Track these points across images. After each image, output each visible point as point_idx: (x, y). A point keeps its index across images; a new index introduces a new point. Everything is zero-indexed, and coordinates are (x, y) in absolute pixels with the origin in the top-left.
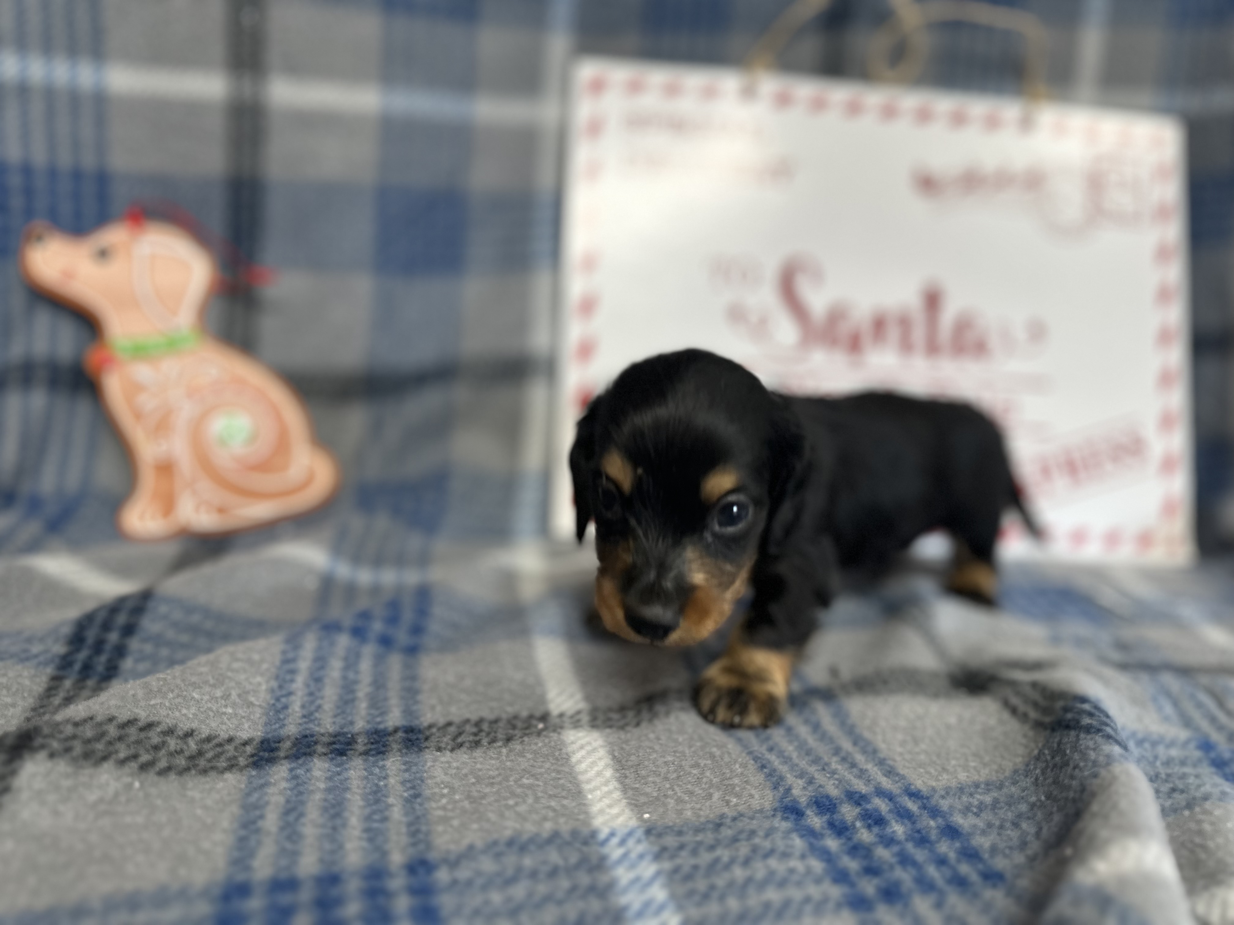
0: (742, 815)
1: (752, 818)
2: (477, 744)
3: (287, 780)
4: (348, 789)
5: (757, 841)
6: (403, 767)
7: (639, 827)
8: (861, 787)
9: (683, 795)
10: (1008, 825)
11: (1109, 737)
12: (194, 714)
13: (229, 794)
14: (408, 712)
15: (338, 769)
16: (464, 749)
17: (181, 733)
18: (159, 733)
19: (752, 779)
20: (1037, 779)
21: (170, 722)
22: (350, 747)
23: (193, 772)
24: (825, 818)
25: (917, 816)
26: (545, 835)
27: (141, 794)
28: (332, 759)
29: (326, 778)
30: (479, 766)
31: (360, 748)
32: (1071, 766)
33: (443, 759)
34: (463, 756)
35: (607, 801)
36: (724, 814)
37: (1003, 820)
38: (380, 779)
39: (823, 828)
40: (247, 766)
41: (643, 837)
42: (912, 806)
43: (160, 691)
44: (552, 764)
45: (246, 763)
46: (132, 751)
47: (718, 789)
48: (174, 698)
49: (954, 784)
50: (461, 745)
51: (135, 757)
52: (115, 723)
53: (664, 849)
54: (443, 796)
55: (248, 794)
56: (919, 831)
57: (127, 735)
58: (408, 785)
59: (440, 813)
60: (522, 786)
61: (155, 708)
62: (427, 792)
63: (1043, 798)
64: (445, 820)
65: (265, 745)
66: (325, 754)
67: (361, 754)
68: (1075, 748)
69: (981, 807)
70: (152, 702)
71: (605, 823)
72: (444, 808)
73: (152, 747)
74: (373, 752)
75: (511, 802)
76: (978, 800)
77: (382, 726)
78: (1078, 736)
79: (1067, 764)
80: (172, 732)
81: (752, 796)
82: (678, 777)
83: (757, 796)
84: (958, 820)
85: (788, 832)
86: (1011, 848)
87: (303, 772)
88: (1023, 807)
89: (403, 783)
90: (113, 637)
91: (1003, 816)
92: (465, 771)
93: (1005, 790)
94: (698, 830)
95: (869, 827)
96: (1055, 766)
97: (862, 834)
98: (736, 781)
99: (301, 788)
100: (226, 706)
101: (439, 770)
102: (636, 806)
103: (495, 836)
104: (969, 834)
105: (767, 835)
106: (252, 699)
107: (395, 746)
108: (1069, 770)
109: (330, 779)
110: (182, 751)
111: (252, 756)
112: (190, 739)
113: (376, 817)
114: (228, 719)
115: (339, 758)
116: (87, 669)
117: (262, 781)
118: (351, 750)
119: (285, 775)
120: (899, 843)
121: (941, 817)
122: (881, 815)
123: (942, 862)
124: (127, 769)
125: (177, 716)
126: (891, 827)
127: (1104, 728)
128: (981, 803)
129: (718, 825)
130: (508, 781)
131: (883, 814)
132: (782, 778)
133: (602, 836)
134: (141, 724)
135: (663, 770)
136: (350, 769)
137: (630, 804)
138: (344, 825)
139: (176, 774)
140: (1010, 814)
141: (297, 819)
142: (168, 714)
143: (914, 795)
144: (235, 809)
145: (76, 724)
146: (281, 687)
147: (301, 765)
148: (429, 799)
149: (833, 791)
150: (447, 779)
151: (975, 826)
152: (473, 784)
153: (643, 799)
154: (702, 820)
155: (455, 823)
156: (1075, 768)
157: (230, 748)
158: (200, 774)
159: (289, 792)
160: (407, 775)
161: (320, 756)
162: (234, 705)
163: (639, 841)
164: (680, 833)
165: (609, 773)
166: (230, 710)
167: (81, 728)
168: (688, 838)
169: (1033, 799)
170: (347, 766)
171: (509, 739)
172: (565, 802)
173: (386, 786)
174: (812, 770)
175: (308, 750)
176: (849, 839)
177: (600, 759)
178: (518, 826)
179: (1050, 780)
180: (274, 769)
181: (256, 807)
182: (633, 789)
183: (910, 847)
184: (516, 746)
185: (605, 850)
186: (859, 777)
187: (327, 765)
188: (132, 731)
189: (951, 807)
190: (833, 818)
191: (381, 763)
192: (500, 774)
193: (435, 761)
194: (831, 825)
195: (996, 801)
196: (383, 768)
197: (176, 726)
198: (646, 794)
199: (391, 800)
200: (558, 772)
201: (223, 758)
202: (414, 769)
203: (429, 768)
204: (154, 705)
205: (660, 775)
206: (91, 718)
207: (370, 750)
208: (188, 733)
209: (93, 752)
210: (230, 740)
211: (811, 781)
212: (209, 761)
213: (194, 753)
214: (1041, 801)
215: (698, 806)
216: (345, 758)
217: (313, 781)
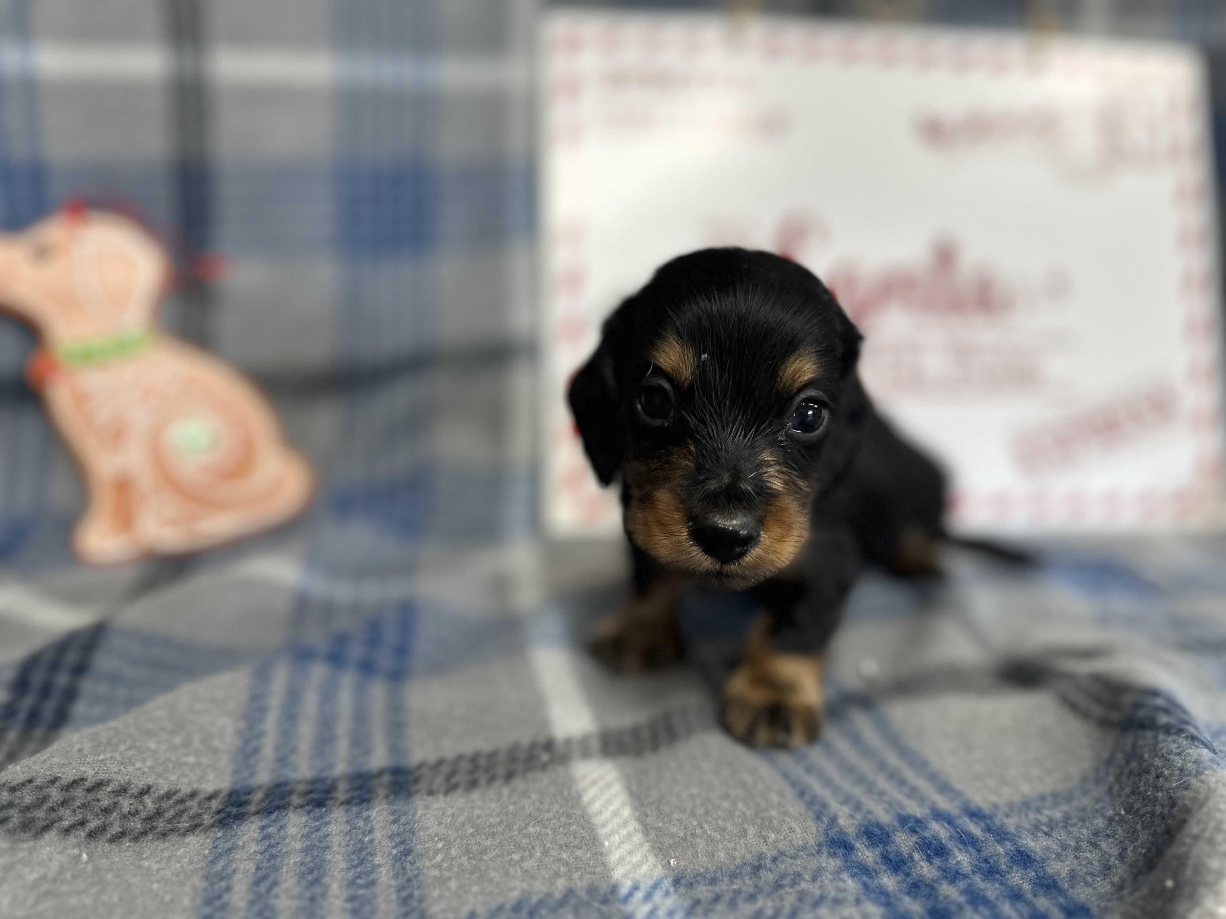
0: (782, 854)
1: (794, 857)
2: (473, 784)
3: (258, 842)
4: (327, 847)
5: (804, 885)
6: (392, 818)
7: (666, 877)
8: (916, 810)
9: (714, 834)
10: (1084, 845)
11: (1193, 738)
12: (150, 768)
13: (191, 862)
14: (395, 750)
15: (317, 823)
16: (459, 791)
17: (135, 791)
18: (109, 792)
19: (791, 809)
20: (1111, 789)
21: (122, 779)
22: (329, 796)
23: (150, 837)
24: (878, 851)
25: (982, 842)
26: (558, 895)
27: (90, 868)
28: (309, 812)
29: (303, 836)
30: (477, 812)
31: (341, 795)
32: (1154, 774)
33: (436, 806)
34: (459, 800)
35: (627, 847)
36: (762, 854)
37: (1078, 840)
38: (364, 834)
39: (876, 862)
40: (212, 826)
41: (672, 889)
42: (975, 830)
43: (109, 743)
44: (562, 806)
45: (212, 821)
46: (79, 817)
47: (753, 824)
48: (127, 750)
49: (1017, 798)
50: (455, 787)
51: (82, 823)
52: (58, 784)
53: (697, 902)
54: (437, 851)
55: (212, 862)
56: (986, 861)
57: (73, 799)
58: (397, 840)
59: (435, 872)
60: (528, 836)
61: (105, 764)
62: (419, 848)
63: (1123, 812)
64: (441, 881)
65: (234, 798)
66: (302, 806)
67: (342, 804)
68: (1155, 751)
69: (1052, 824)
70: (101, 757)
71: (625, 875)
72: (439, 867)
73: (101, 810)
74: (356, 801)
75: (516, 857)
76: (1047, 816)
77: (365, 769)
78: (1155, 737)
79: (1148, 772)
80: (125, 791)
81: (792, 830)
82: (707, 813)
83: (798, 830)
84: (1029, 842)
85: (837, 873)
86: (1092, 874)
87: (275, 831)
88: (1100, 822)
89: (391, 837)
90: (62, 679)
91: (1078, 835)
92: (461, 819)
93: (1075, 803)
94: (733, 876)
95: (929, 859)
96: (1131, 772)
97: (922, 867)
98: (774, 813)
99: (274, 851)
100: (187, 755)
101: (432, 819)
102: (661, 850)
103: (500, 900)
104: (1044, 860)
105: (814, 879)
106: (217, 743)
107: (382, 792)
108: (1151, 777)
109: (307, 836)
110: (137, 812)
111: (219, 812)
112: (146, 797)
113: (361, 881)
114: (191, 770)
115: (317, 810)
116: (33, 718)
117: (228, 845)
118: (331, 799)
119: (256, 835)
120: (965, 876)
121: (1008, 840)
122: (941, 843)
123: (1016, 896)
124: (72, 839)
125: (130, 771)
126: (955, 858)
127: (1185, 727)
128: (1051, 820)
129: (757, 869)
130: (511, 829)
131: (944, 842)
132: (825, 806)
133: (624, 891)
134: (88, 784)
135: (689, 805)
136: (329, 823)
137: (653, 848)
138: (324, 895)
139: (130, 841)
140: (1085, 831)
141: (269, 890)
142: (120, 770)
143: (975, 815)
144: (198, 882)
145: (13, 790)
146: (250, 728)
147: (274, 821)
148: (421, 856)
149: (885, 818)
150: (441, 830)
151: (1048, 848)
152: (472, 835)
153: (668, 841)
154: (738, 862)
155: (453, 885)
156: (1158, 777)
157: (193, 804)
158: (158, 838)
159: (259, 857)
160: (395, 827)
161: (296, 808)
162: (197, 753)
163: (667, 894)
164: (713, 881)
165: (626, 812)
166: (191, 759)
167: (18, 794)
168: (723, 886)
169: (1110, 813)
170: (327, 819)
171: (509, 776)
172: (579, 853)
173: (371, 841)
174: (858, 792)
175: (282, 802)
176: (908, 875)
177: (616, 796)
178: (525, 886)
179: (1127, 790)
180: (244, 827)
181: (221, 877)
182: (656, 829)
183: (978, 880)
184: (519, 784)
185: (629, 908)
186: (910, 797)
187: (304, 819)
188: (79, 792)
189: (1018, 827)
190: (887, 851)
191: (365, 814)
192: (501, 821)
193: (427, 807)
194: (885, 858)
195: (1067, 817)
196: (367, 819)
197: (129, 783)
198: (672, 835)
199: (377, 860)
200: (569, 816)
201: (185, 817)
202: (403, 820)
203: (420, 817)
204: (103, 760)
205: (685, 811)
206: (30, 781)
207: (352, 798)
208: (143, 789)
209: (33, 820)
210: (193, 795)
211: (858, 807)
212: (169, 821)
213: (151, 813)
214: (1119, 815)
215: (731, 845)
216: (324, 809)
217: (288, 840)
